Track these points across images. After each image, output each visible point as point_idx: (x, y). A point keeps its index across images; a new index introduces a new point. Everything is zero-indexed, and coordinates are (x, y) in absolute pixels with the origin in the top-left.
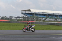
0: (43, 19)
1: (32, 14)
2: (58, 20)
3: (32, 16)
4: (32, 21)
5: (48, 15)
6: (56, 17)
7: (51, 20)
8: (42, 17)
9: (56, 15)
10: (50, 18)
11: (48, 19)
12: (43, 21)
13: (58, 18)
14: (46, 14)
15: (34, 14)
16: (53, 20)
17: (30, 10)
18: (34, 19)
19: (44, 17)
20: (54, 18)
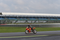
0: (14, 21)
1: (3, 17)
2: (28, 21)
3: (3, 19)
4: (4, 23)
5: (19, 17)
6: (26, 18)
7: (22, 22)
8: (13, 20)
9: (26, 17)
10: (21, 20)
11: (19, 22)
12: (14, 23)
13: (28, 20)
14: (17, 17)
15: (5, 17)
16: (24, 22)
17: (1, 14)
18: (5, 21)
19: (15, 19)
20: (25, 20)
